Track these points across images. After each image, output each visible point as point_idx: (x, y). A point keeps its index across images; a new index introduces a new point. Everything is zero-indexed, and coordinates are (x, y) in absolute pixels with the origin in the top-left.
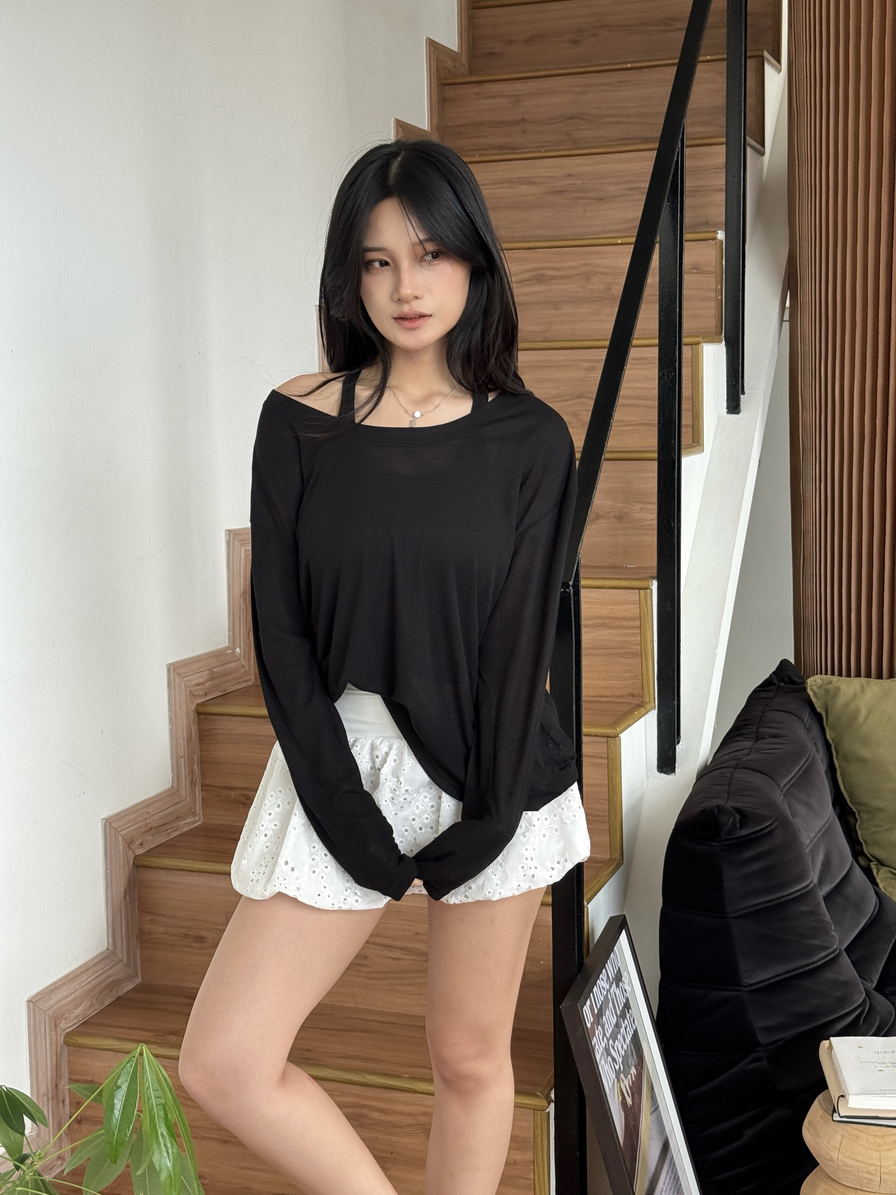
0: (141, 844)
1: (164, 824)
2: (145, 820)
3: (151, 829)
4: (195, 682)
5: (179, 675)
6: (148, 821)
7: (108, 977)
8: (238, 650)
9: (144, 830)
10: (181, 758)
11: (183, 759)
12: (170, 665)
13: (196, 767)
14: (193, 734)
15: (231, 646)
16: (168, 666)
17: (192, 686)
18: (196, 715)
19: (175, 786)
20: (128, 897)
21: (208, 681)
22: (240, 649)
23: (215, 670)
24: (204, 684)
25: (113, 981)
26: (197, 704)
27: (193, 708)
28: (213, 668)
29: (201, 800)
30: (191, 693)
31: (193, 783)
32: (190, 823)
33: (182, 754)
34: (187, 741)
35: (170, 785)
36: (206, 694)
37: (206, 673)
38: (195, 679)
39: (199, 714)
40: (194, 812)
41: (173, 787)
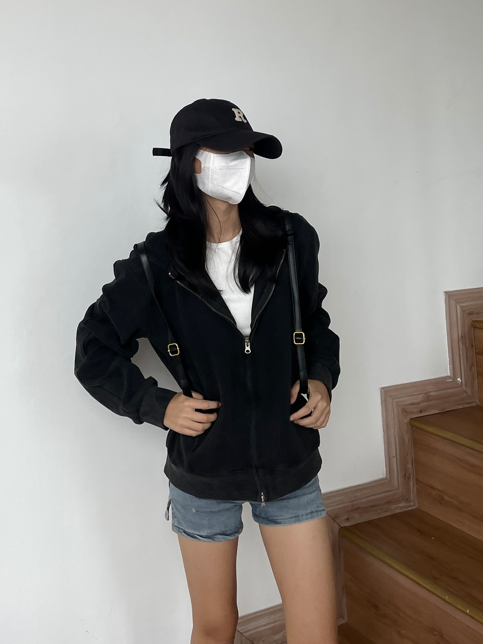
0: (348, 519)
1: (374, 506)
2: (352, 501)
3: (357, 509)
4: (407, 402)
6: (355, 503)
8: (459, 379)
9: (350, 509)
10: (393, 457)
11: (395, 458)
13: (409, 466)
14: (407, 441)
15: (452, 376)
16: (381, 389)
17: (404, 405)
18: (410, 426)
19: (388, 477)
21: (423, 401)
22: (461, 379)
23: (432, 394)
24: (419, 404)
26: (411, 419)
27: (405, 421)
28: (430, 392)
29: (415, 490)
30: (404, 410)
31: (406, 477)
32: (403, 507)
33: (394, 454)
34: (400, 446)
35: (384, 477)
36: (421, 411)
37: (421, 396)
38: (408, 400)
39: (412, 426)
40: (408, 499)
41: (386, 478)
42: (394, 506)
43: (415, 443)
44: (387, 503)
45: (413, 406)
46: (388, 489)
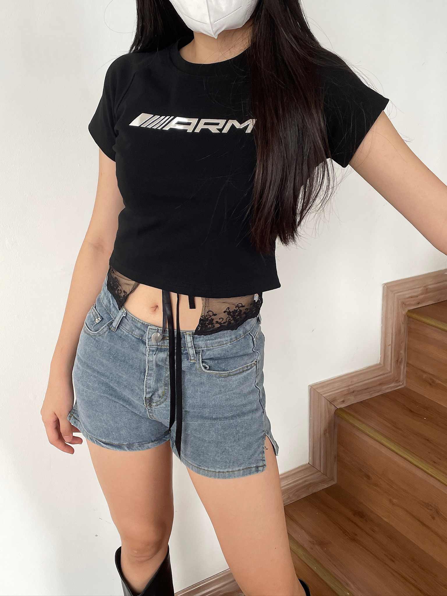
0: (343, 401)
1: (368, 388)
2: (349, 386)
3: (353, 392)
4: (408, 296)
5: (392, 291)
6: (350, 387)
7: (306, 481)
9: (346, 393)
10: (389, 346)
11: (390, 347)
12: (385, 284)
13: (402, 352)
14: (403, 330)
16: (383, 285)
17: (405, 299)
18: (407, 317)
19: (382, 363)
20: (327, 434)
21: (422, 294)
23: (430, 287)
24: (417, 297)
25: (310, 484)
26: (409, 311)
27: (404, 313)
28: (428, 285)
29: (405, 372)
30: (404, 303)
31: (398, 362)
32: (393, 387)
33: (390, 343)
34: (396, 335)
35: (379, 362)
36: (419, 303)
37: (421, 289)
38: (408, 294)
39: (409, 317)
40: (397, 380)
41: (380, 364)
42: (384, 387)
43: (410, 331)
44: (380, 384)
45: (412, 299)
46: (381, 373)
